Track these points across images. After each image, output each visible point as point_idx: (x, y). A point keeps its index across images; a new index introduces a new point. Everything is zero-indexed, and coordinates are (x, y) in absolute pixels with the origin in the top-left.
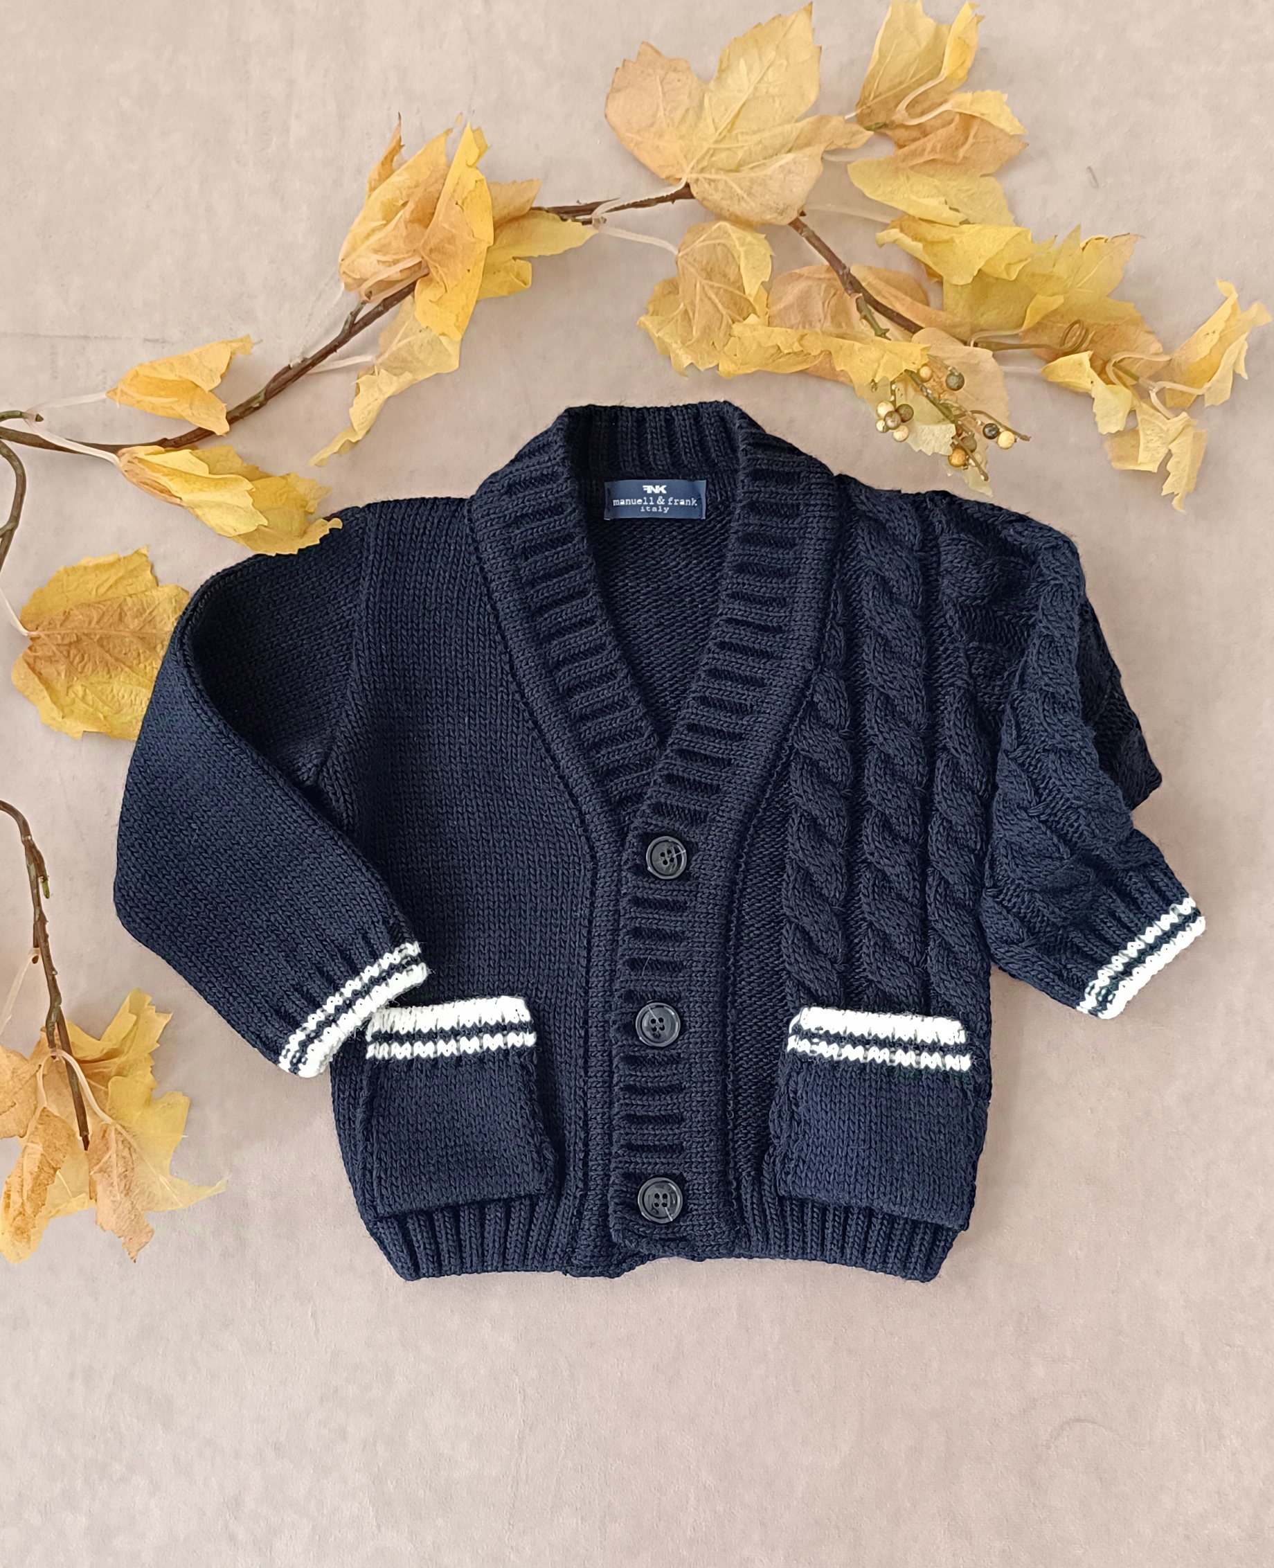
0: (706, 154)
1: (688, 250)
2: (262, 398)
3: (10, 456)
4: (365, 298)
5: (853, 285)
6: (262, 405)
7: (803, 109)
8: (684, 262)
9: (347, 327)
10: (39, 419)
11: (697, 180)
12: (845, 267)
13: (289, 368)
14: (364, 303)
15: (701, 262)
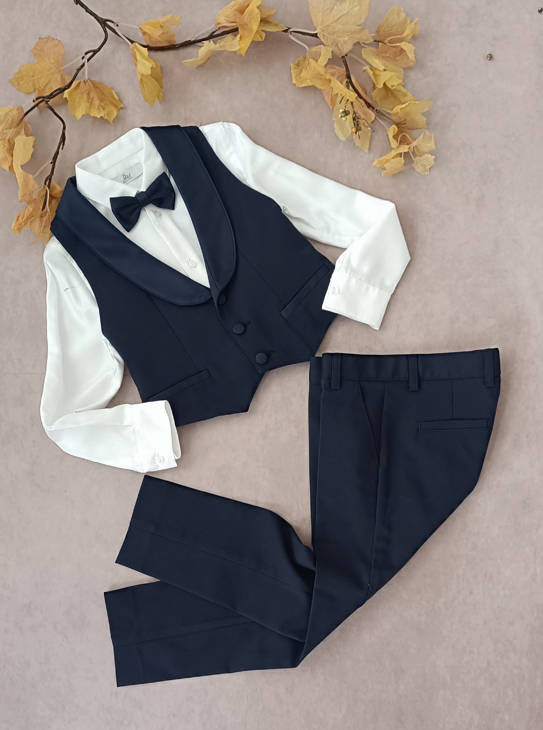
0: (327, 25)
2: (179, 45)
3: (106, 32)
4: (218, 29)
5: (349, 77)
6: (178, 48)
7: (359, 23)
9: (210, 35)
10: (117, 26)
11: (320, 33)
12: (349, 72)
13: (190, 41)
14: (217, 30)
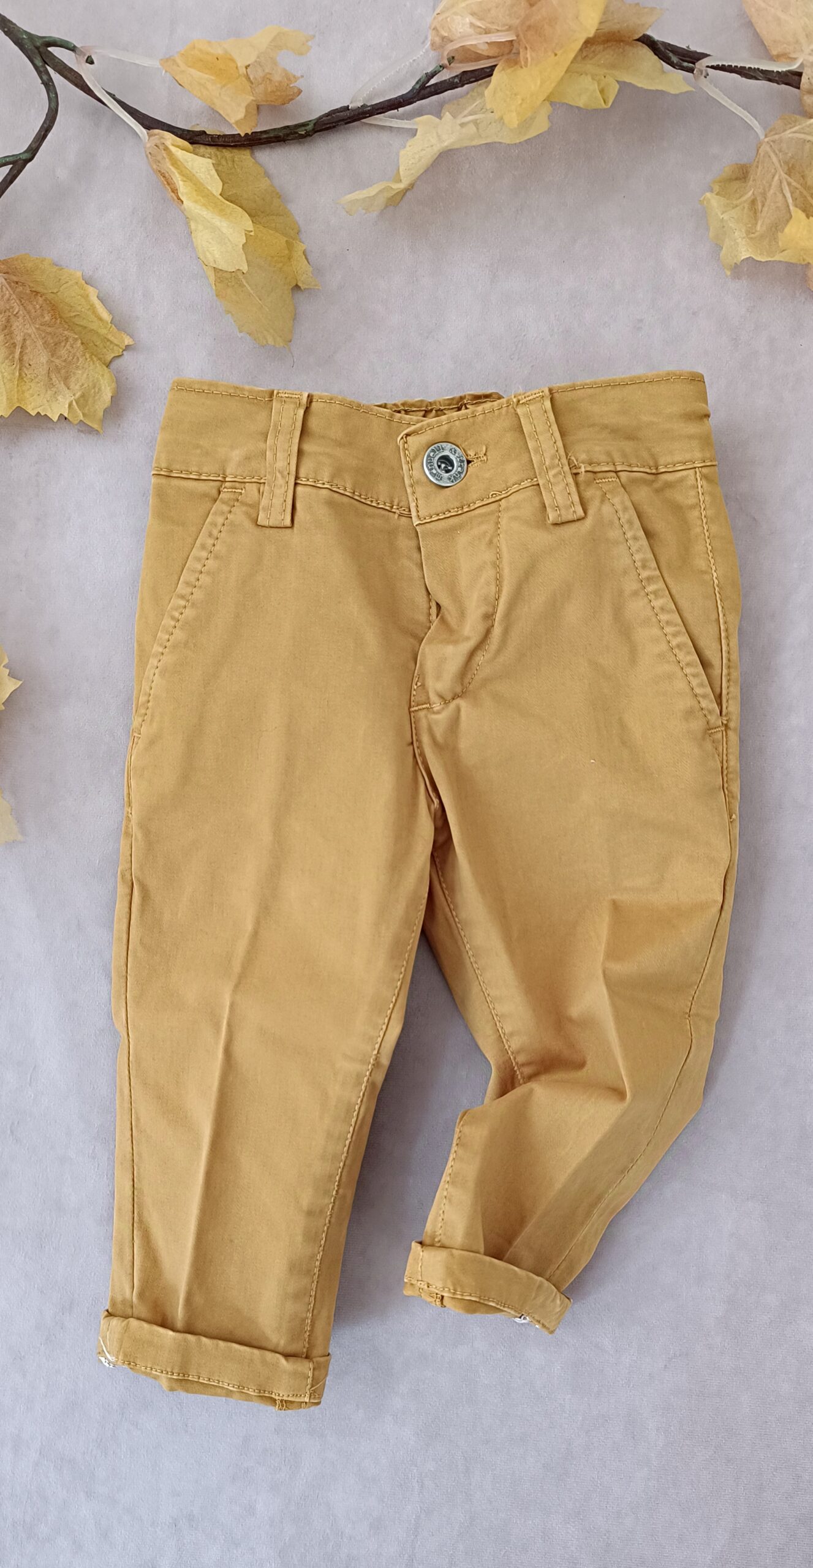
1: (777, 137)
2: (310, 128)
3: (49, 85)
4: (446, 62)
6: (308, 135)
8: (768, 149)
9: (418, 86)
10: (90, 61)
13: (347, 108)
14: (443, 67)
15: (787, 153)
